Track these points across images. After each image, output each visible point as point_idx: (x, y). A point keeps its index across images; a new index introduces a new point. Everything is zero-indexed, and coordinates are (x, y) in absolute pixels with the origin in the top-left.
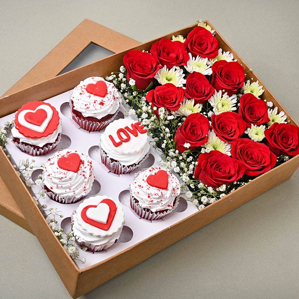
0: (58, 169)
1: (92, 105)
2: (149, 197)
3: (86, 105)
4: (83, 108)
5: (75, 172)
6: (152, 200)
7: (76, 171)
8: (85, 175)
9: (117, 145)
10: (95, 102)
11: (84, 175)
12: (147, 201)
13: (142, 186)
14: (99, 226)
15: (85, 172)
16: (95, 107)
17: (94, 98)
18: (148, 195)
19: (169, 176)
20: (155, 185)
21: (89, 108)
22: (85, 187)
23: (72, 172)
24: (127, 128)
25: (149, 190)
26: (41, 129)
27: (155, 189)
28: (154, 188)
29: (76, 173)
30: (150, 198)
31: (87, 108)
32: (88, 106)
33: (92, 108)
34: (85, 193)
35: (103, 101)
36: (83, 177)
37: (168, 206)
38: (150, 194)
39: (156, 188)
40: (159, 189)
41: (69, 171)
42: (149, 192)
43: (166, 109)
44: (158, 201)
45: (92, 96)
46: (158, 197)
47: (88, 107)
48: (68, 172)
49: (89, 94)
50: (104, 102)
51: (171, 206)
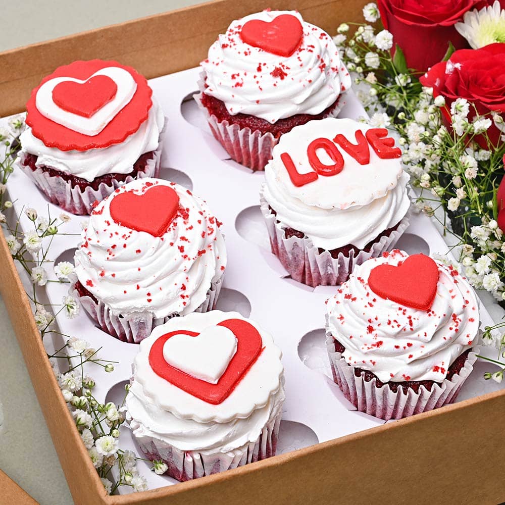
0: (109, 224)
1: (250, 76)
2: (370, 329)
3: (233, 77)
4: (226, 87)
5: (155, 236)
6: (379, 339)
7: (159, 233)
8: (185, 249)
9: (300, 181)
10: (259, 69)
11: (181, 249)
12: (366, 345)
13: (353, 297)
14: (195, 390)
15: (186, 240)
16: (258, 82)
17: (258, 57)
18: (368, 324)
19: (445, 275)
20: (393, 294)
21: (241, 85)
22: (184, 288)
23: (147, 234)
24: (340, 139)
25: (373, 308)
26: (91, 126)
27: (391, 307)
28: (389, 302)
29: (158, 239)
30: (374, 332)
31: (238, 84)
32: (238, 80)
33: (249, 83)
34: (183, 306)
35: (283, 66)
36: (179, 254)
37: (434, 371)
38: (373, 319)
39: (393, 303)
40: (404, 308)
41: (138, 231)
42: (371, 313)
43: (473, 105)
44: (397, 347)
45: (254, 50)
46: (397, 330)
47: (240, 82)
48: (135, 232)
49: (246, 47)
50: (285, 71)
51: (443, 371)
